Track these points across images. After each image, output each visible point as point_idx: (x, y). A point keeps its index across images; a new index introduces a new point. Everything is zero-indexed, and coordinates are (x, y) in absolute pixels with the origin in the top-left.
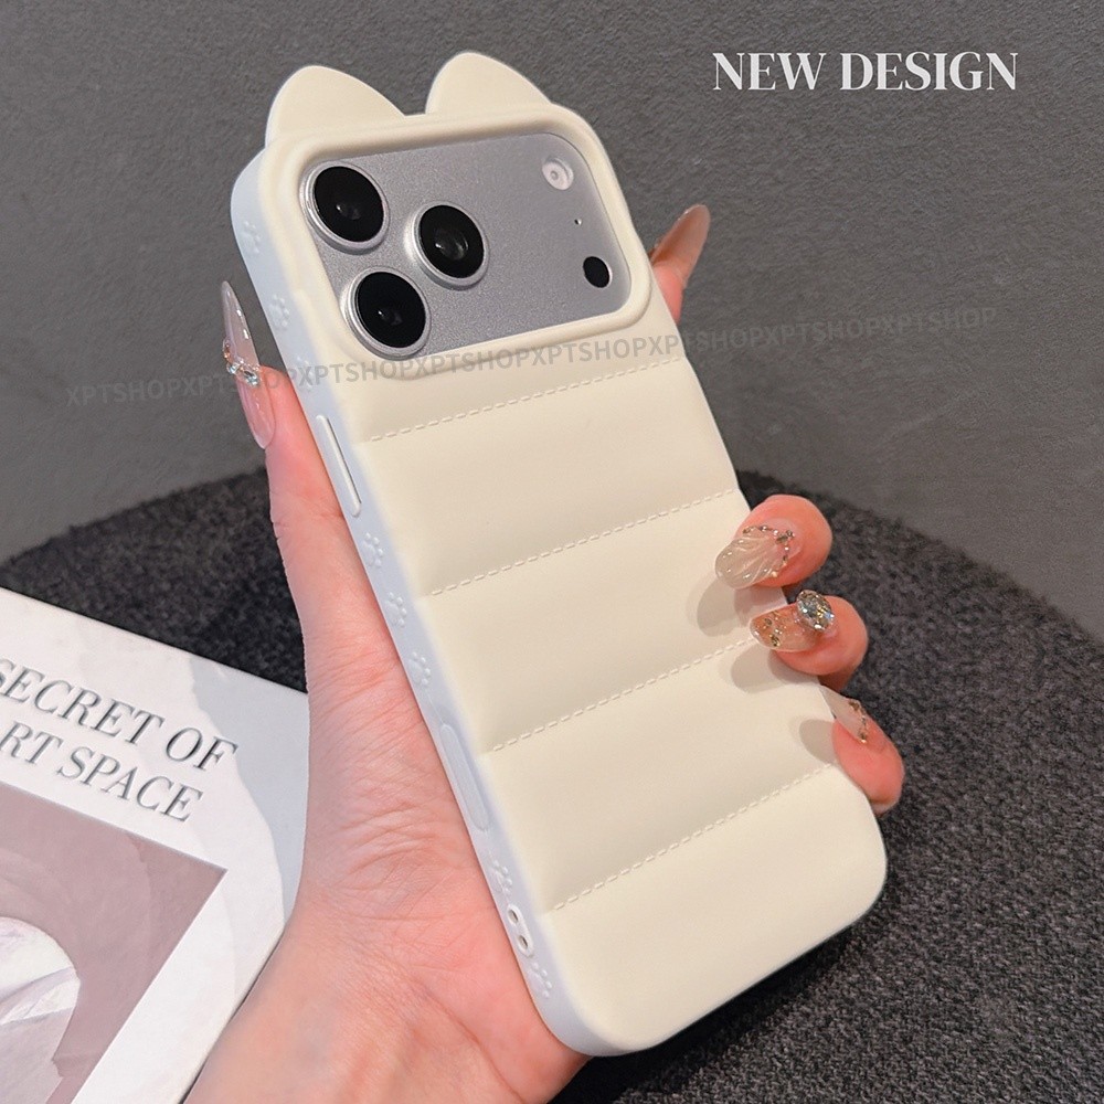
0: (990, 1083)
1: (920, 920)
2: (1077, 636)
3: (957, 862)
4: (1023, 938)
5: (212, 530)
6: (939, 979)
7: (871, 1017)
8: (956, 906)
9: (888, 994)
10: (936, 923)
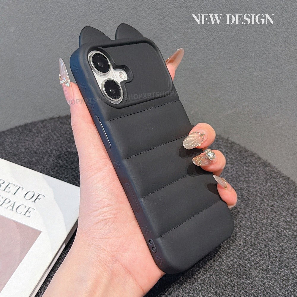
0: (255, 293)
1: (235, 248)
2: (276, 171)
3: (245, 232)
4: (263, 253)
5: (37, 135)
6: (241, 264)
7: (222, 275)
8: (245, 244)
9: (227, 268)
10: (239, 248)
